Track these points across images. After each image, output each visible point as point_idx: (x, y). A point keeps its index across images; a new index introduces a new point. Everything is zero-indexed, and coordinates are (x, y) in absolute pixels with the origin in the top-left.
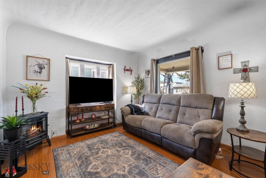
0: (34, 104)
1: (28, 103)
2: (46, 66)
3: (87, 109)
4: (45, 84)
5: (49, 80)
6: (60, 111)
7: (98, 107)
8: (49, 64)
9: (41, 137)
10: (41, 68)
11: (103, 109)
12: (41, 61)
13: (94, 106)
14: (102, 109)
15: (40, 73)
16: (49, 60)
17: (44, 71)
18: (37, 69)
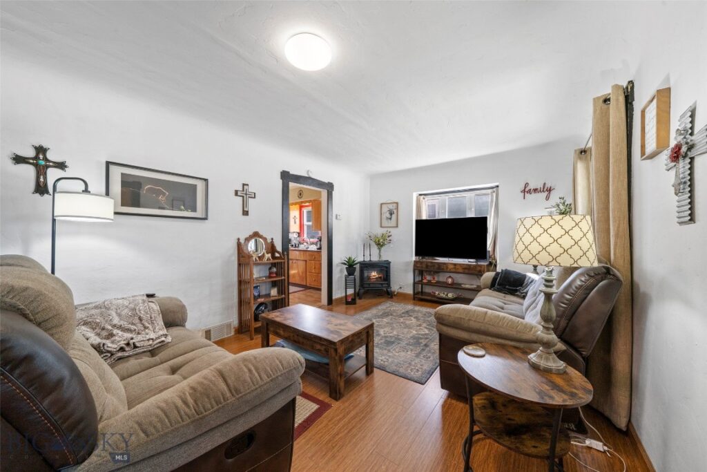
0: (380, 251)
1: (375, 250)
2: (395, 211)
3: (434, 266)
4: (393, 231)
5: (397, 227)
6: (407, 264)
7: (452, 267)
8: (397, 208)
9: (382, 284)
10: (391, 214)
11: (461, 271)
12: (391, 207)
13: (445, 264)
14: (458, 271)
15: (390, 219)
16: (397, 203)
17: (394, 216)
18: (389, 216)
